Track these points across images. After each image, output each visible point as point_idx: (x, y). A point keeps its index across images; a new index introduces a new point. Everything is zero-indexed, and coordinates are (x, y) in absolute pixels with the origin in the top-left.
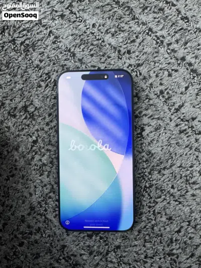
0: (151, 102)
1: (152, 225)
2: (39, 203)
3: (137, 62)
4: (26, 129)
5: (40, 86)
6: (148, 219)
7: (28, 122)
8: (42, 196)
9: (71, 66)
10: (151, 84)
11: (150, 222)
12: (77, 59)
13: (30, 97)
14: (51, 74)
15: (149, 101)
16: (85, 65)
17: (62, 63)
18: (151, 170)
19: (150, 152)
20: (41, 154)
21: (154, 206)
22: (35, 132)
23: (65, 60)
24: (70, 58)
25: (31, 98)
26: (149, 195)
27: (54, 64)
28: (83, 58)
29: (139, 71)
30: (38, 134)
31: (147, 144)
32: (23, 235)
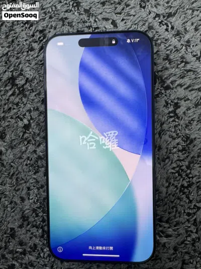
0: (188, 67)
1: (193, 240)
2: (34, 211)
3: (167, 11)
4: (14, 109)
5: (32, 49)
6: (187, 231)
7: (17, 100)
8: (37, 200)
9: (75, 20)
10: (188, 41)
11: (190, 236)
12: (83, 10)
13: (19, 64)
14: (47, 31)
15: (185, 66)
16: (94, 18)
17: (62, 15)
18: (190, 163)
19: (188, 138)
20: (35, 144)
21: (194, 213)
22: (27, 114)
23: (66, 11)
24: (73, 9)
25: (21, 66)
26: (188, 198)
27: (51, 17)
28: (90, 8)
29: (171, 23)
30: (31, 116)
31: (184, 126)
32: (13, 255)
